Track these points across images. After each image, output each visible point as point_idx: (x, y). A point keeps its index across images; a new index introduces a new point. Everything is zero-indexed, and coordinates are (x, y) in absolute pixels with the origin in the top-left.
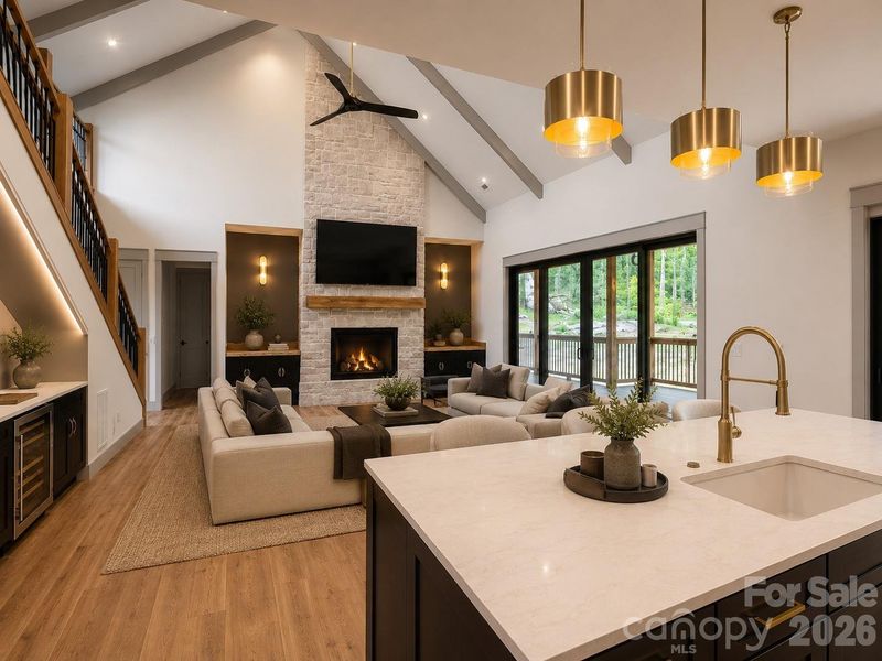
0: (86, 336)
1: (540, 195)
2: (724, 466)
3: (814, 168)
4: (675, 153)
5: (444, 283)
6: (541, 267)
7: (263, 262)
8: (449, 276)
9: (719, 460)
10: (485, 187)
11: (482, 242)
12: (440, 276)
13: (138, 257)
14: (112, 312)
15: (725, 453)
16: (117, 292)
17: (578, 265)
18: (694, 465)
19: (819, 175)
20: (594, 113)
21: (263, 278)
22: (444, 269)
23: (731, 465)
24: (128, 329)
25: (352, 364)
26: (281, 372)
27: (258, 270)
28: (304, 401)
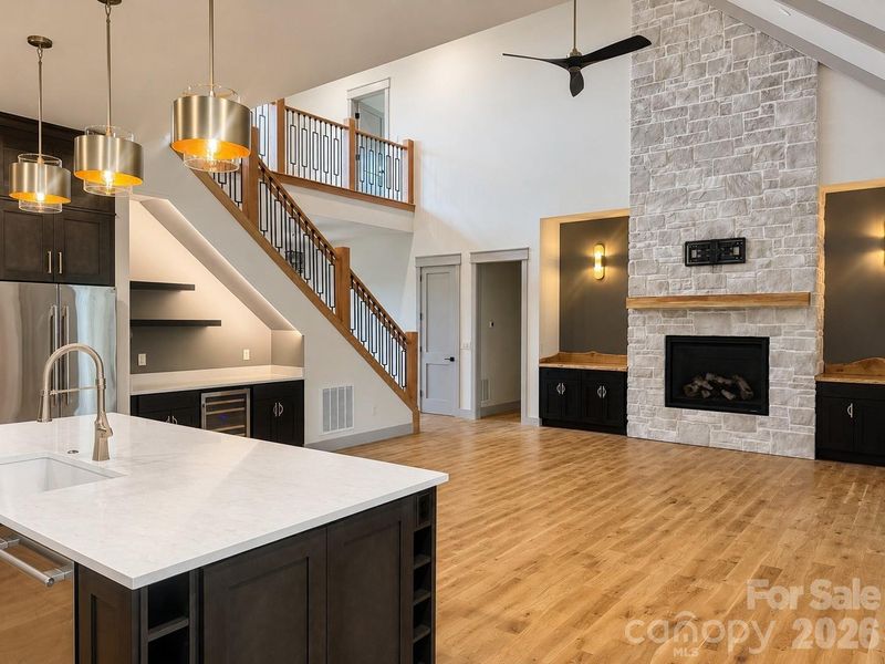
7: (598, 253)
21: (598, 271)
25: (701, 388)
26: (602, 392)
27: (591, 262)
28: (630, 432)
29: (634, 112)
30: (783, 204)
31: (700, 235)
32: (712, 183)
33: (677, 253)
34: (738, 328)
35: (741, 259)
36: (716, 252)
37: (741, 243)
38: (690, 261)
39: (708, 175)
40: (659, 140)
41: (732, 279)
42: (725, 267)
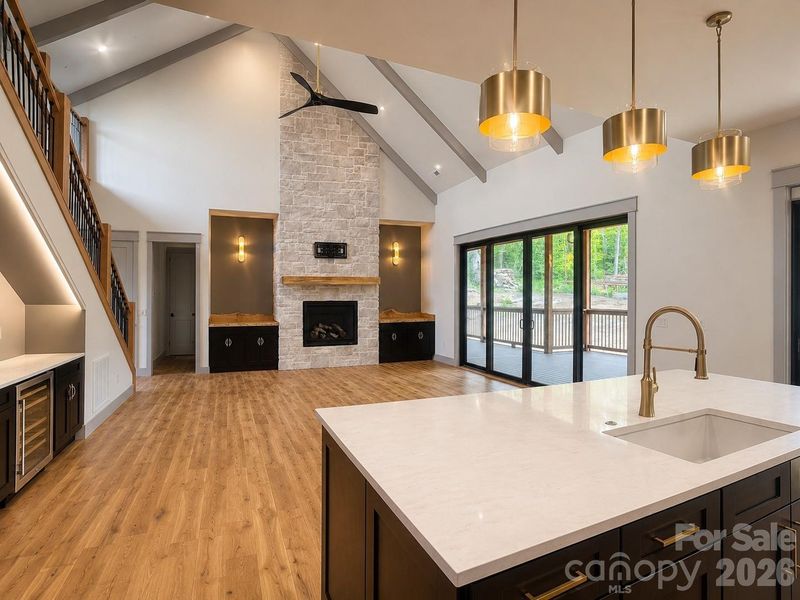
0: (84, 311)
1: (484, 179)
2: (645, 420)
3: (741, 162)
4: (607, 149)
5: (397, 260)
6: (487, 245)
7: (241, 242)
8: (402, 254)
9: (641, 414)
10: (437, 173)
11: (433, 223)
12: (393, 254)
13: (131, 238)
14: (105, 289)
15: (647, 408)
16: (110, 270)
17: (520, 243)
18: (611, 423)
19: (746, 168)
20: (526, 110)
21: (242, 256)
22: (397, 248)
23: (651, 419)
24: (119, 304)
25: (320, 332)
26: (261, 341)
27: (237, 249)
28: (281, 366)
29: (282, 150)
30: (365, 226)
31: (323, 239)
32: (329, 208)
33: (310, 249)
34: (344, 297)
35: (344, 257)
36: (330, 251)
37: (344, 245)
38: (318, 256)
39: (327, 202)
40: (298, 173)
41: (339, 268)
42: (335, 260)
